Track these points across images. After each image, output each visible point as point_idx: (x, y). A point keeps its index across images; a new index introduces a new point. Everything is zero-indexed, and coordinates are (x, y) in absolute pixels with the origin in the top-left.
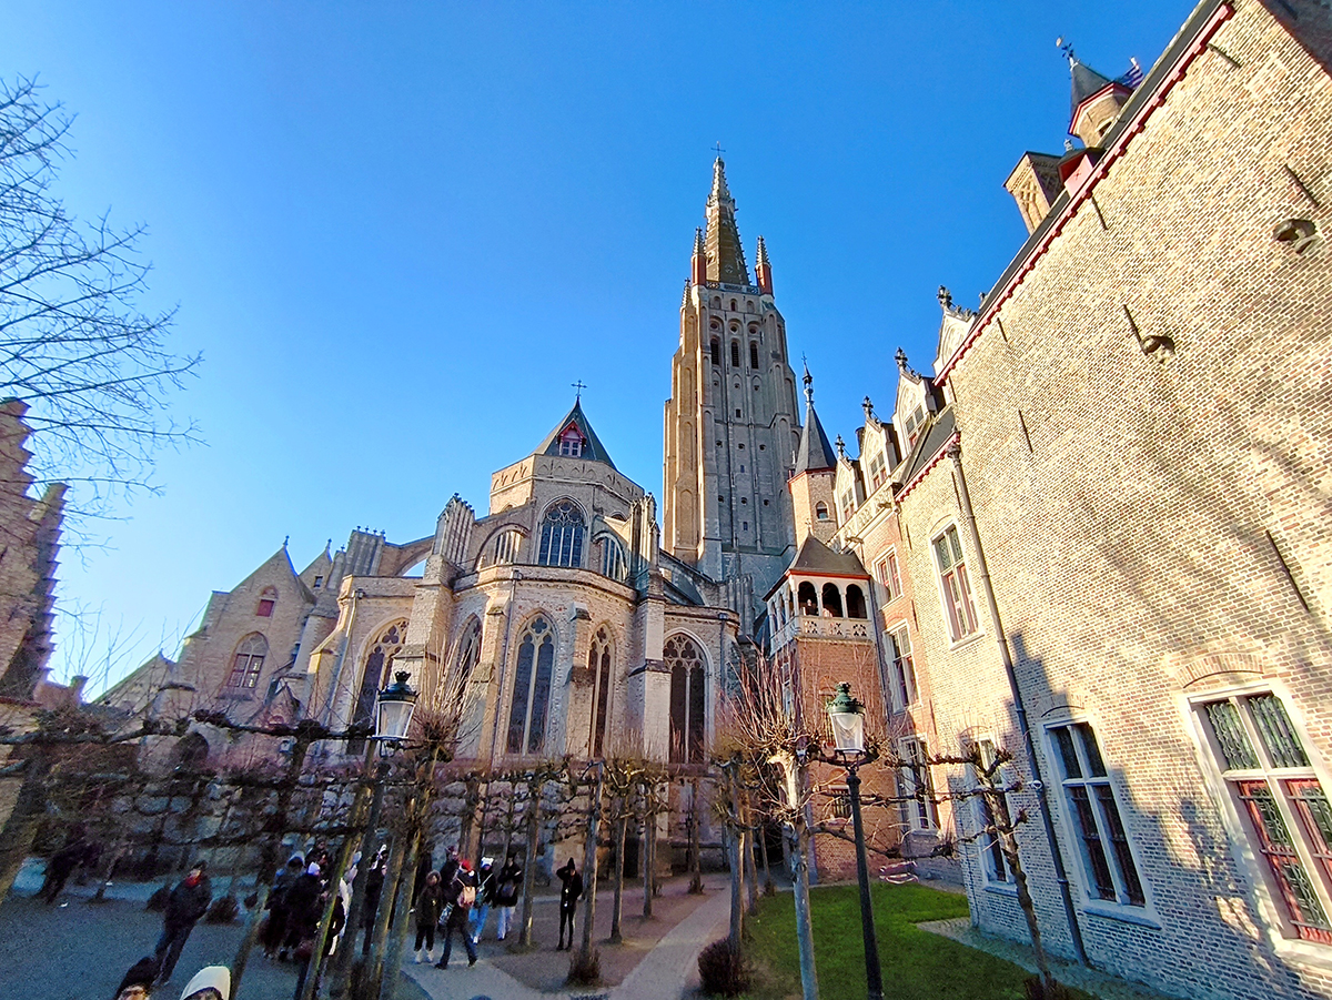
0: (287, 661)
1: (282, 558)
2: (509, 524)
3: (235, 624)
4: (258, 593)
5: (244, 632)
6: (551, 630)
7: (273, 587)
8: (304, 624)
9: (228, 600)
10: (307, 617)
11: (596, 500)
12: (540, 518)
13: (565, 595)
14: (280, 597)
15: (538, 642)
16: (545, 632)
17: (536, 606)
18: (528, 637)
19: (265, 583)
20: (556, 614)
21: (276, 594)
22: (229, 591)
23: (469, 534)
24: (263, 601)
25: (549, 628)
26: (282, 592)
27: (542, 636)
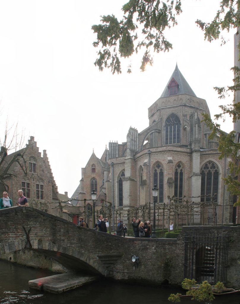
0: (102, 184)
1: (93, 156)
2: (152, 130)
3: (89, 176)
4: (91, 167)
5: (91, 178)
6: (162, 167)
7: (94, 164)
8: (104, 174)
9: (85, 170)
10: (104, 171)
11: (184, 112)
12: (164, 124)
13: (165, 156)
14: (96, 166)
15: (158, 171)
16: (161, 168)
17: (157, 161)
18: (155, 170)
19: (92, 163)
20: (163, 162)
21: (95, 166)
22: (85, 167)
23: (137, 139)
24: (93, 169)
25: (161, 167)
26: (96, 165)
27: (159, 169)
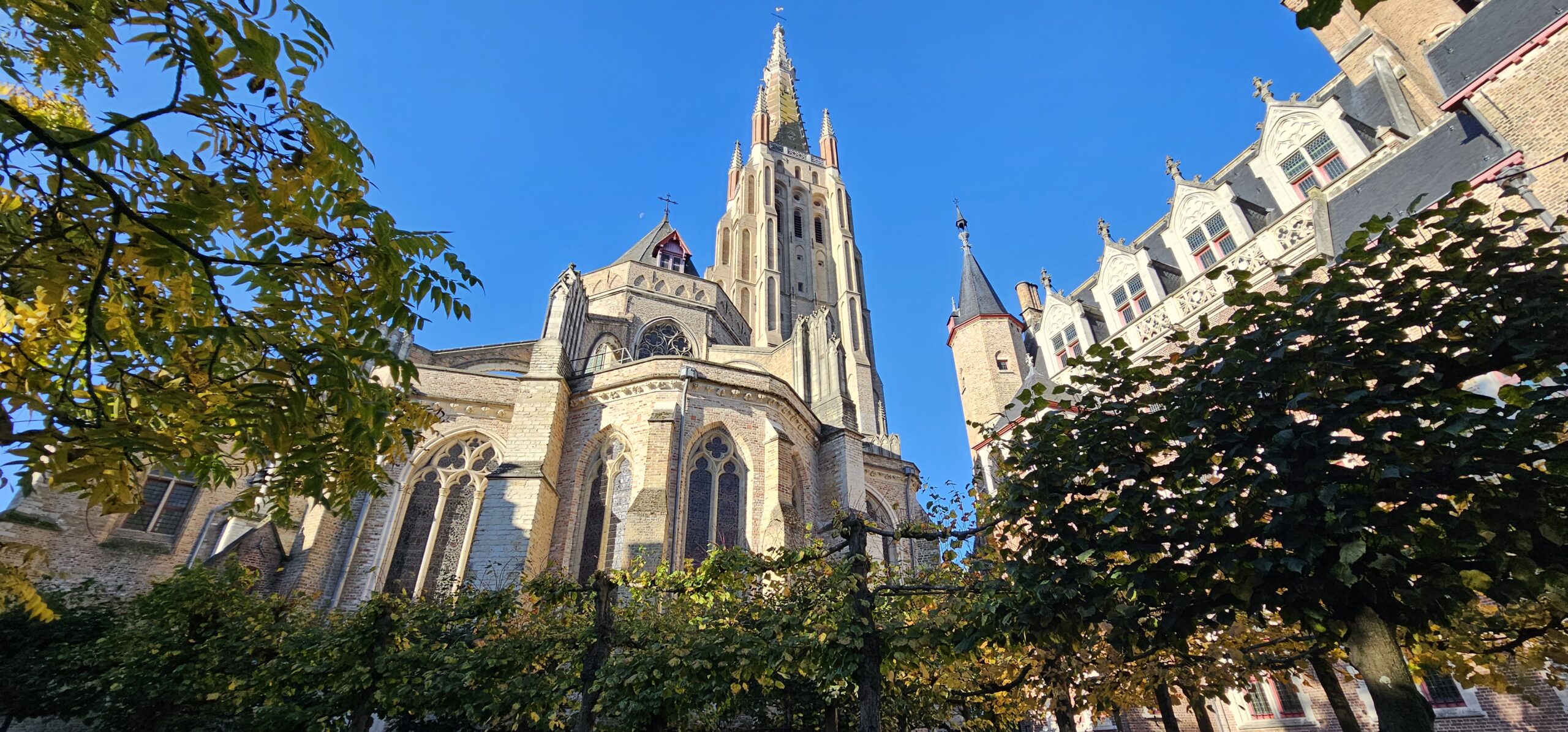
2: (611, 334)
6: (734, 455)
12: (636, 340)
13: (754, 410)
15: (717, 470)
16: (727, 456)
17: (715, 419)
18: (702, 462)
20: (744, 433)
23: (581, 325)
25: (730, 452)
27: (721, 461)
